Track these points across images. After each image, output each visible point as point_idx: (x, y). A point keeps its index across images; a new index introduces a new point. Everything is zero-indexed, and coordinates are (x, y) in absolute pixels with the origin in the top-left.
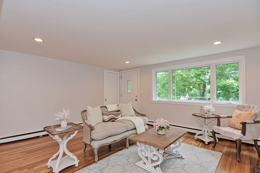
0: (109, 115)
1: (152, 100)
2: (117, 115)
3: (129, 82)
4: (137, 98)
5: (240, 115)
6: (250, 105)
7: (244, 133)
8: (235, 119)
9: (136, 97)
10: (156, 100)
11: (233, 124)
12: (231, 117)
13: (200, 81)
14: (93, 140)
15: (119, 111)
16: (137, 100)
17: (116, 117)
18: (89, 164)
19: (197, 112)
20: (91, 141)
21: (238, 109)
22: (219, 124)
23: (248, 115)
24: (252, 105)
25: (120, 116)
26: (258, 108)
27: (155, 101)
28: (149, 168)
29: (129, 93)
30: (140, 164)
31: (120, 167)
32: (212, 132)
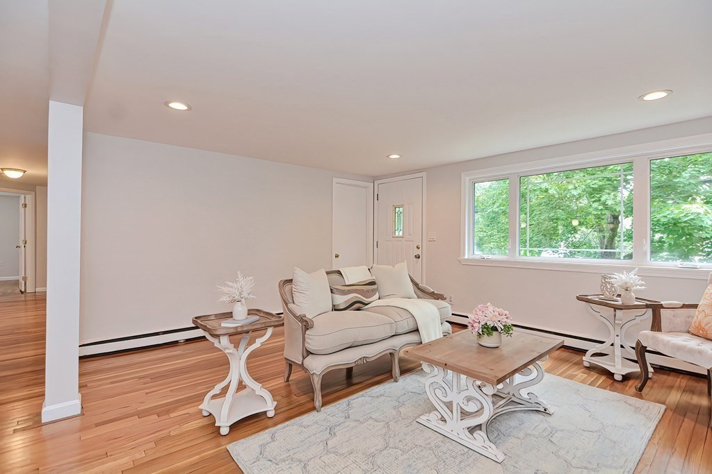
0: (349, 292)
1: (461, 258)
2: (368, 294)
3: (397, 209)
4: (418, 252)
8: (708, 311)
9: (418, 248)
10: (471, 257)
11: (699, 327)
12: (695, 306)
13: (600, 207)
14: (309, 353)
15: (373, 283)
16: (419, 257)
17: (366, 300)
18: (300, 411)
19: (593, 291)
20: (305, 355)
22: (656, 326)
25: (377, 296)
27: (470, 260)
28: (454, 433)
29: (398, 237)
30: (432, 420)
31: (378, 423)
32: (634, 346)
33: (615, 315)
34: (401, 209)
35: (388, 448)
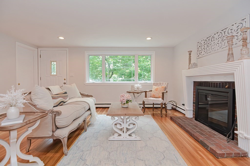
1: (85, 83)
2: (65, 97)
3: (53, 63)
5: (157, 89)
6: (160, 82)
7: (163, 99)
8: (155, 91)
9: (65, 80)
11: (154, 95)
12: (151, 91)
13: (117, 67)
14: (57, 128)
15: (66, 93)
16: (65, 84)
17: (65, 100)
21: (154, 86)
22: (146, 97)
23: (162, 88)
24: (161, 82)
25: (68, 99)
26: (166, 84)
27: (89, 83)
28: (125, 138)
29: (53, 75)
30: (116, 137)
31: (97, 147)
32: (142, 103)
33: (134, 96)
34: (55, 63)
35: (110, 153)
